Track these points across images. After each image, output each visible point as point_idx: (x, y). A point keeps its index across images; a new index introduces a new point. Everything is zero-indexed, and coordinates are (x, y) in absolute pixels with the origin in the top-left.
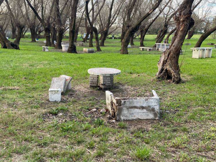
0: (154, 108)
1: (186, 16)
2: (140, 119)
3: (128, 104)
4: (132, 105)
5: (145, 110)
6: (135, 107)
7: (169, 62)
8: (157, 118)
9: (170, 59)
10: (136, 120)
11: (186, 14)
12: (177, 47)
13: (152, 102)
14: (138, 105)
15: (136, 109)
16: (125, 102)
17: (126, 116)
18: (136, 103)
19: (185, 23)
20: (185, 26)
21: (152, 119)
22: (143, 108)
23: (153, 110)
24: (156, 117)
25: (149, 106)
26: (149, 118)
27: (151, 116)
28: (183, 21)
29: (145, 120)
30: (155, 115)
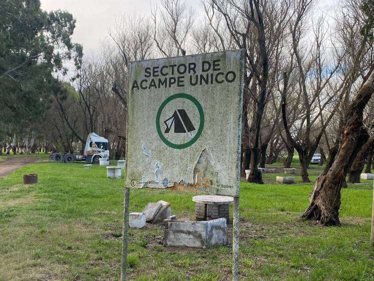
0: (201, 235)
1: (352, 127)
2: (187, 247)
3: (174, 227)
4: (178, 229)
5: (191, 236)
6: (182, 232)
7: (322, 193)
8: (204, 247)
9: (325, 190)
10: (182, 247)
11: (351, 124)
12: (335, 172)
13: (199, 227)
14: (185, 229)
15: (182, 234)
16: (171, 224)
17: (173, 242)
18: (182, 226)
19: (350, 137)
20: (349, 141)
21: (198, 248)
22: (189, 233)
23: (200, 236)
24: (203, 245)
25: (196, 232)
26: (196, 245)
27: (198, 244)
28: (348, 134)
29: (192, 247)
30: (202, 242)
